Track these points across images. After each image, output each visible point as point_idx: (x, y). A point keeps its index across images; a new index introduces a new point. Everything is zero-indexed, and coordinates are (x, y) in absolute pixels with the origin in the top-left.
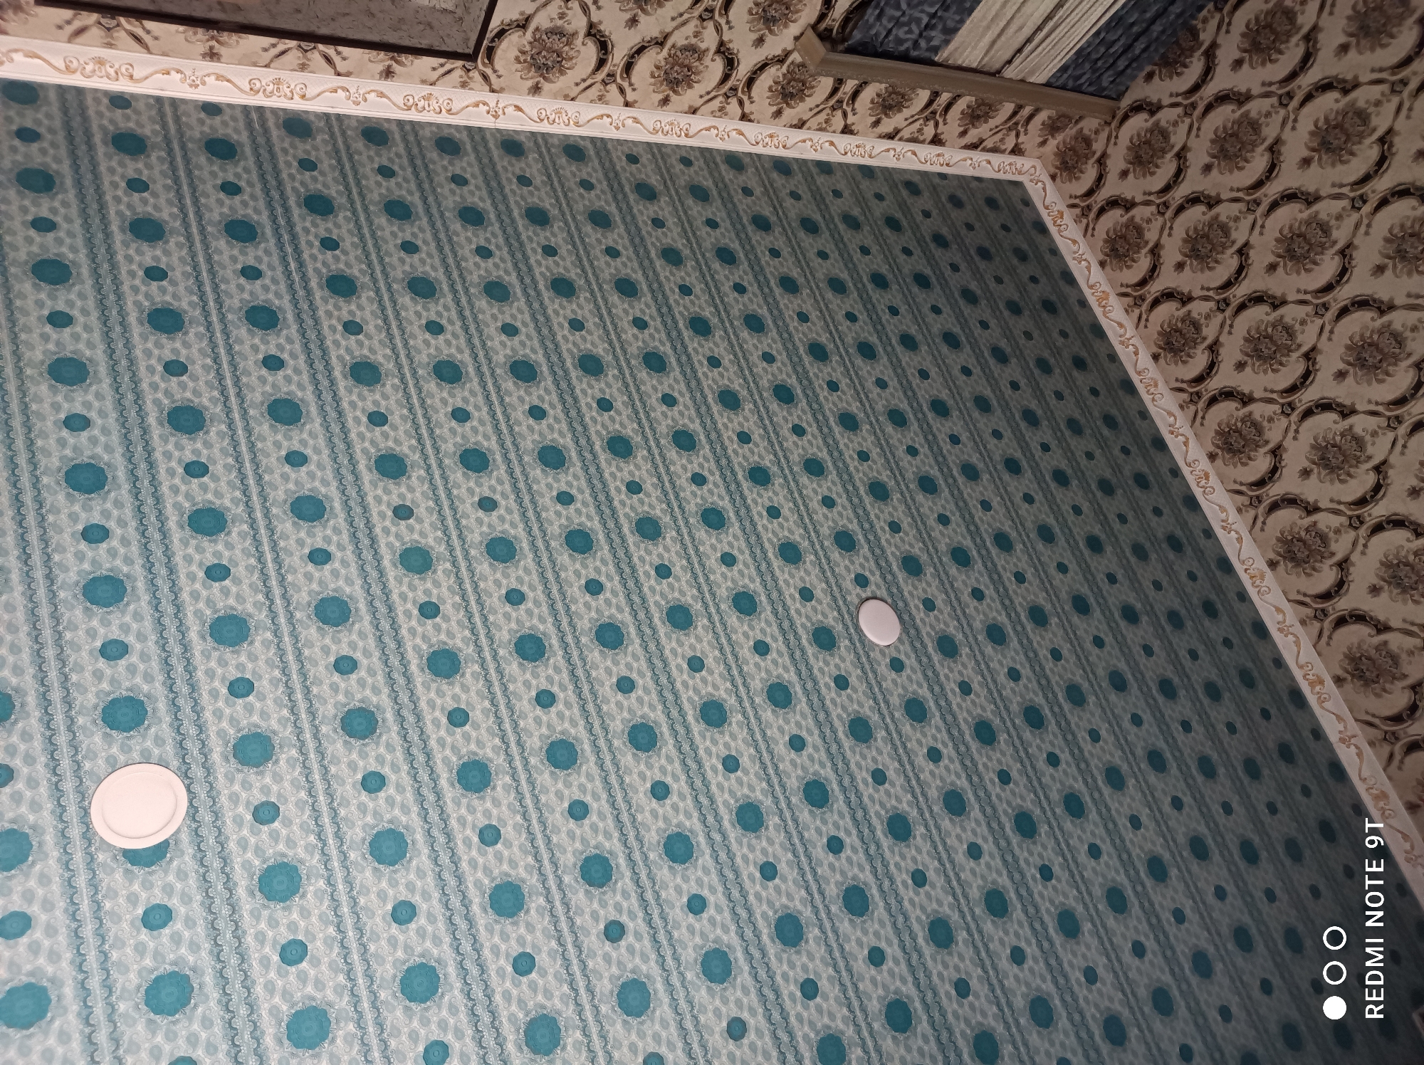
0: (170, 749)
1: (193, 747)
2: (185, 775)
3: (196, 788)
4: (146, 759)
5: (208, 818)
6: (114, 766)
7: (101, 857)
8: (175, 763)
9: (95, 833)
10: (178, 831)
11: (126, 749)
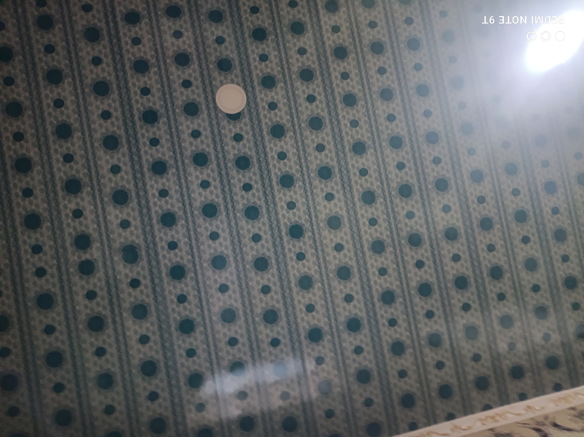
0: (240, 79)
1: (248, 80)
2: (245, 89)
3: (249, 94)
4: (232, 82)
5: (253, 106)
6: (222, 84)
7: (220, 115)
8: (242, 85)
9: (218, 107)
10: (243, 110)
11: (226, 78)
